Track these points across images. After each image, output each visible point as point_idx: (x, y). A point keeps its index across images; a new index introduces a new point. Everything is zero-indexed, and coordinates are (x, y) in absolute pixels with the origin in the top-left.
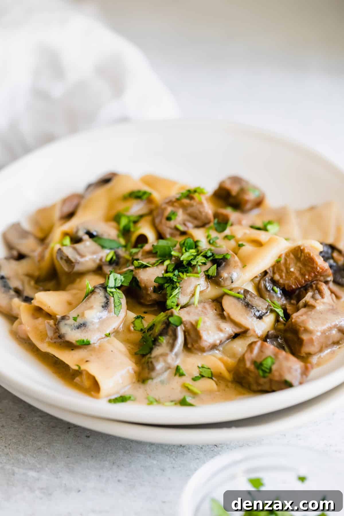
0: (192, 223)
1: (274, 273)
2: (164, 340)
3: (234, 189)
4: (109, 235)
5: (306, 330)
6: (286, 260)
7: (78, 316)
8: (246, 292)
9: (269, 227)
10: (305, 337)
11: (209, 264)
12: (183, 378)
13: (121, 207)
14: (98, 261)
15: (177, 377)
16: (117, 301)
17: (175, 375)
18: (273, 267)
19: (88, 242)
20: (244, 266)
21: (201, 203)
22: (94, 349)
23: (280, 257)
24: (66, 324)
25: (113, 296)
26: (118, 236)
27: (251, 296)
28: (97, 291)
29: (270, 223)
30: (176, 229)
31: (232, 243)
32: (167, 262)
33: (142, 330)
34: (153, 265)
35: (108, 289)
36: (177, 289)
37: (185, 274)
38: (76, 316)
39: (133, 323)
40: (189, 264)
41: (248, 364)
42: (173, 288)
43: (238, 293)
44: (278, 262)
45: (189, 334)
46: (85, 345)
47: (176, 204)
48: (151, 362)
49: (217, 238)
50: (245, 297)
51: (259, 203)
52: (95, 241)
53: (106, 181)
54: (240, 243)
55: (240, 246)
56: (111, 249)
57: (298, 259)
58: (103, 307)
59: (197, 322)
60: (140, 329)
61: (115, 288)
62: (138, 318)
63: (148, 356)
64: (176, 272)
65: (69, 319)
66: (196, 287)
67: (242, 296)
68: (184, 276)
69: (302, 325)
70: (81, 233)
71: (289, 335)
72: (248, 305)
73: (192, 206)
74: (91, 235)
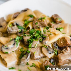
0: (41, 26)
1: (57, 42)
2: (25, 56)
3: (55, 18)
4: (21, 25)
5: (60, 59)
6: (60, 40)
8: (49, 46)
9: (61, 29)
10: (60, 61)
11: (41, 38)
12: (28, 66)
13: (26, 18)
14: (17, 32)
15: (27, 65)
16: (17, 43)
17: (26, 64)
18: (57, 41)
19: (16, 27)
20: (50, 40)
21: (44, 22)
22: (9, 55)
23: (59, 39)
24: (3, 47)
26: (24, 26)
27: (49, 48)
28: (13, 40)
29: (61, 28)
30: (37, 27)
31: (49, 33)
32: (31, 36)
33: (22, 51)
34: (28, 36)
35: (16, 40)
38: (6, 46)
39: (20, 49)
40: (36, 37)
41: (43, 66)
42: (31, 43)
43: (46, 47)
44: (59, 40)
45: (32, 55)
46: (7, 53)
47: (38, 21)
48: (21, 61)
49: (46, 31)
50: (48, 48)
51: (61, 22)
52: (17, 26)
53: (25, 10)
54: (51, 33)
55: (50, 34)
56: (21, 29)
57: (63, 40)
58: (13, 44)
59: (34, 52)
61: (18, 40)
62: (22, 48)
63: (20, 59)
64: (33, 39)
66: (36, 43)
67: (47, 48)
68: (34, 40)
69: (59, 58)
70: (15, 24)
71: (56, 59)
72: (48, 50)
73: (42, 22)
74: (17, 25)
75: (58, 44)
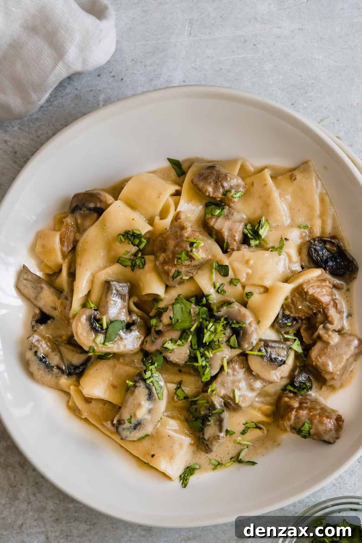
6: (292, 300)
7: (131, 416)
8: (266, 345)
12: (233, 436)
15: (228, 436)
16: (157, 387)
20: (258, 322)
22: (153, 438)
24: (124, 429)
25: (154, 385)
27: (271, 347)
28: (138, 384)
33: (185, 398)
35: (147, 381)
36: (208, 368)
37: (210, 351)
38: (129, 418)
43: (260, 350)
49: (223, 284)
50: (267, 352)
54: (247, 290)
55: (248, 295)
57: (304, 298)
58: (148, 399)
60: (183, 398)
62: (178, 388)
64: (202, 350)
65: (124, 423)
68: (210, 354)
72: (271, 360)
75: (287, 313)
